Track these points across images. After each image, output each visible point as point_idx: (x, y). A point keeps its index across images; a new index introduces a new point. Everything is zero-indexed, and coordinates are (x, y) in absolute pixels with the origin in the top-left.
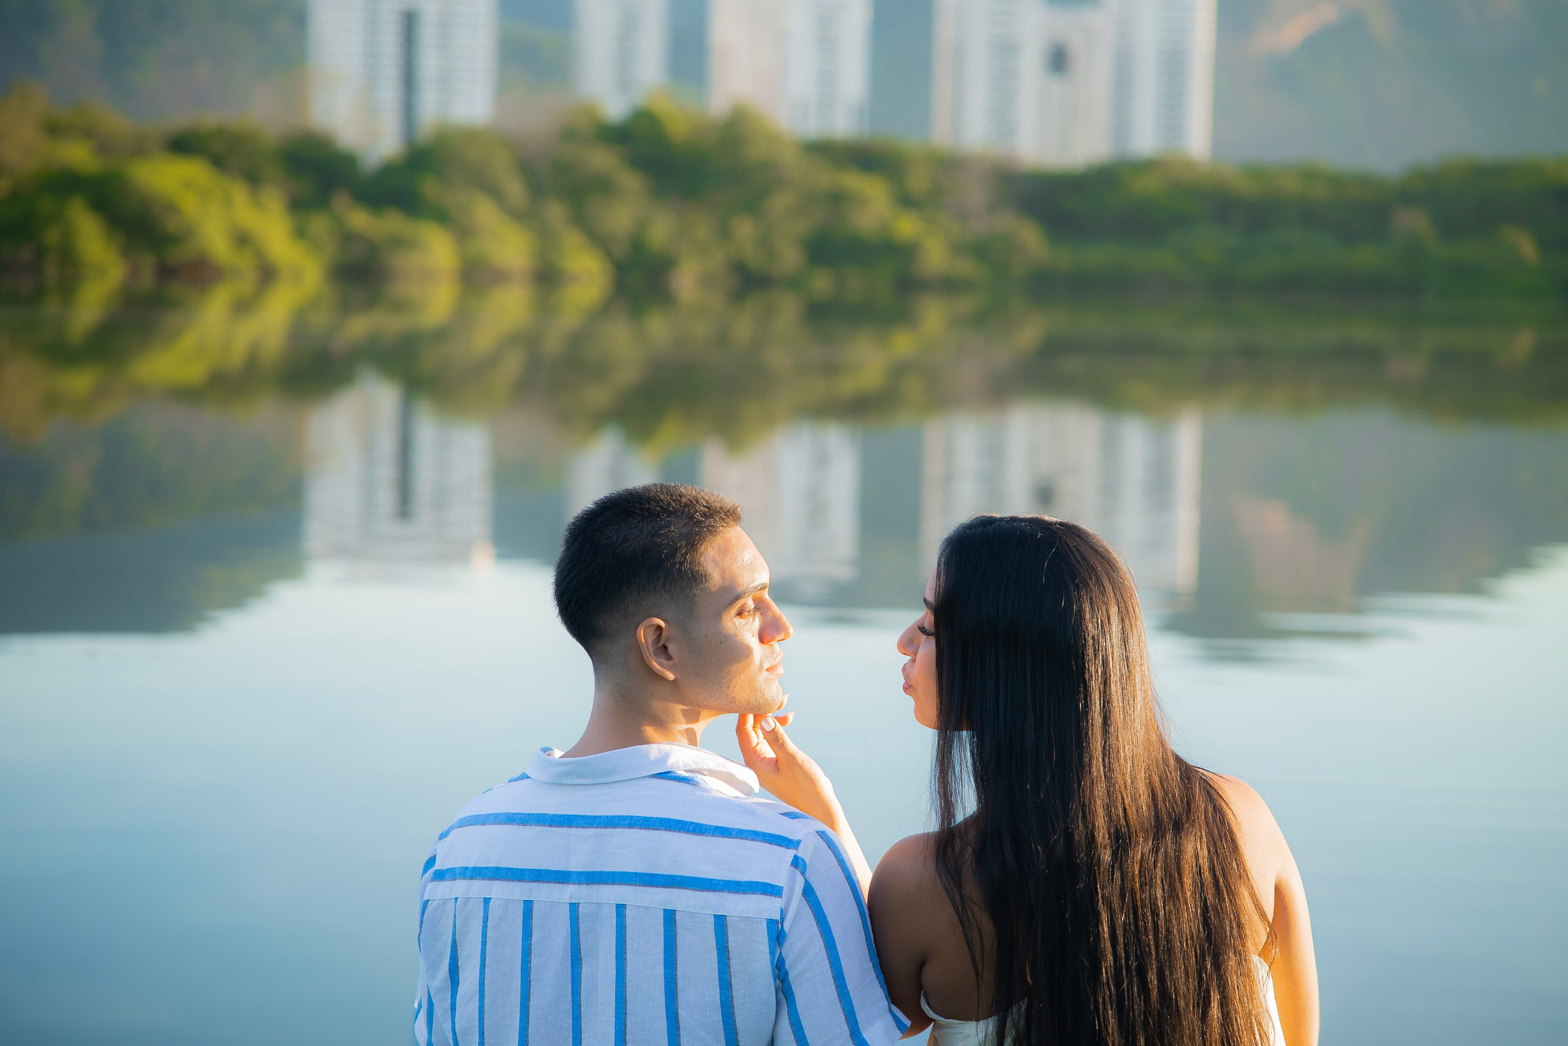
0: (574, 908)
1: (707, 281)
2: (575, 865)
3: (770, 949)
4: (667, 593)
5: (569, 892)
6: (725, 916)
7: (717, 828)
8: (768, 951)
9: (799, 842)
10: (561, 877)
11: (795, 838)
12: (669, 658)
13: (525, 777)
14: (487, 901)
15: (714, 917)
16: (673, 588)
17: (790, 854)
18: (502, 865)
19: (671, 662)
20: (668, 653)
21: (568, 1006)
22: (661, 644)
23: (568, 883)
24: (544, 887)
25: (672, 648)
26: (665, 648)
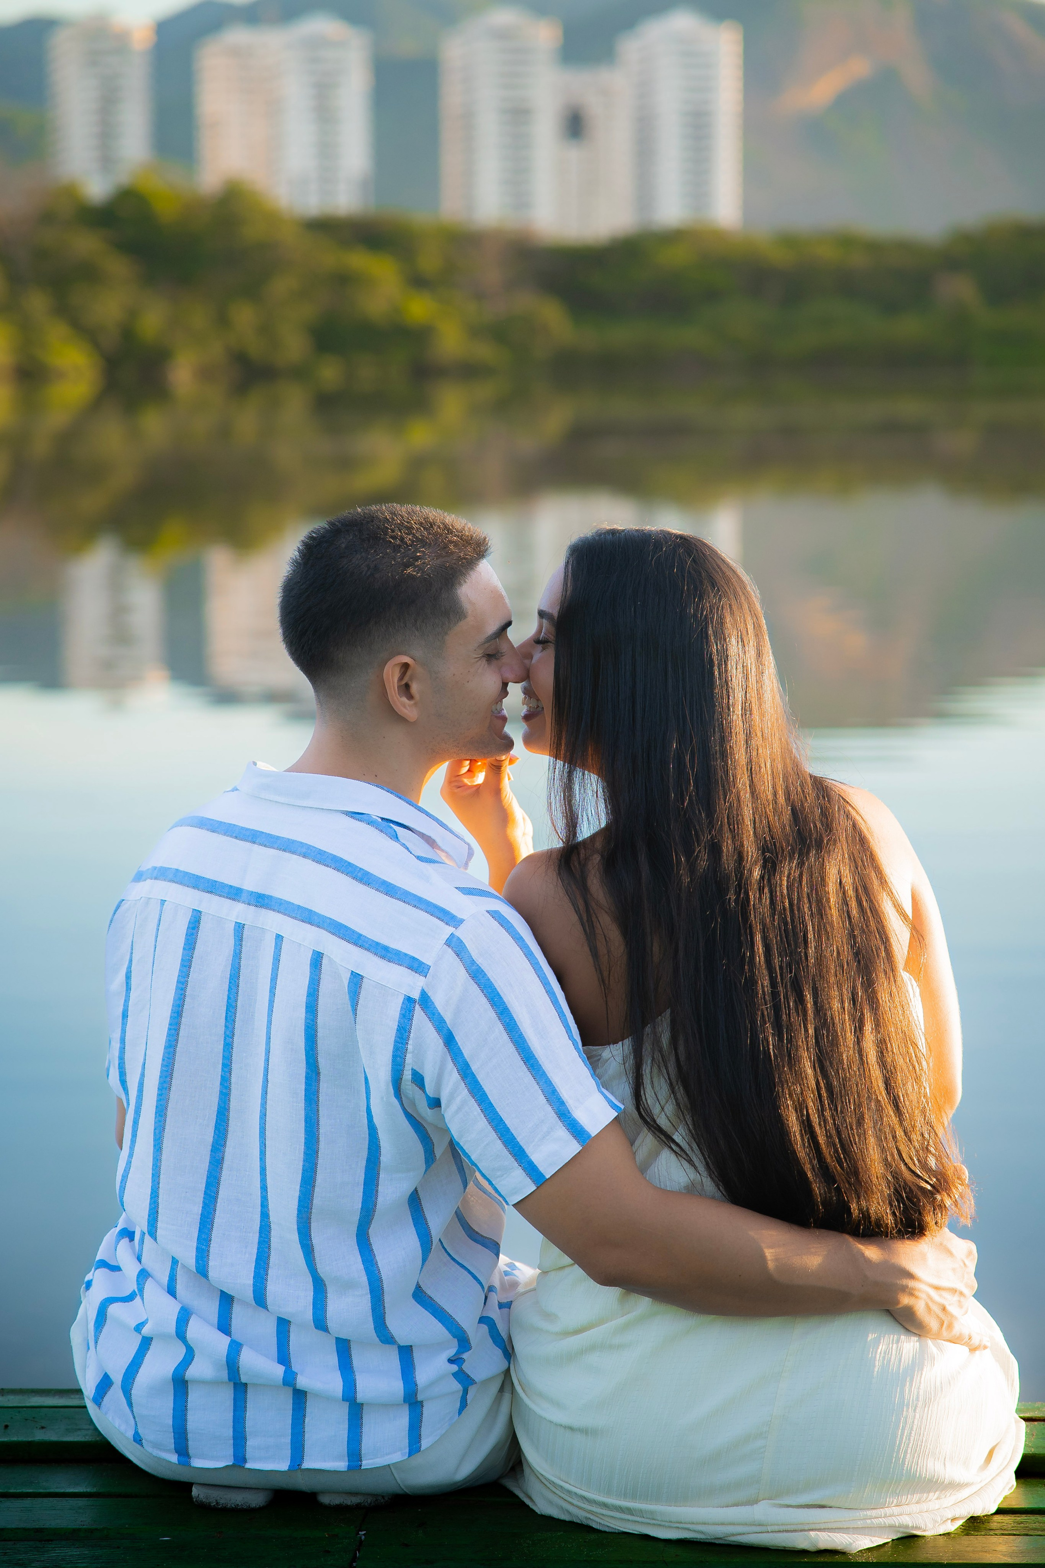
0: (240, 928)
1: (205, 374)
2: (249, 884)
3: (398, 1026)
4: (417, 630)
5: (238, 911)
6: (362, 977)
7: (384, 883)
8: (396, 1027)
9: (462, 921)
10: (234, 894)
11: (460, 915)
12: (410, 697)
13: (235, 789)
14: (163, 902)
15: (352, 974)
16: (425, 624)
17: (449, 930)
18: (181, 869)
19: (412, 702)
20: (410, 693)
21: (221, 1030)
22: (404, 682)
23: (239, 901)
24: (215, 899)
25: (415, 688)
26: (407, 686)
